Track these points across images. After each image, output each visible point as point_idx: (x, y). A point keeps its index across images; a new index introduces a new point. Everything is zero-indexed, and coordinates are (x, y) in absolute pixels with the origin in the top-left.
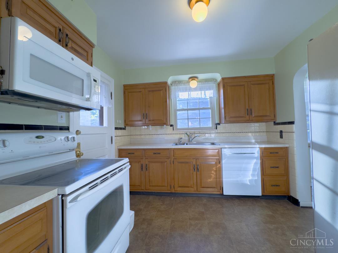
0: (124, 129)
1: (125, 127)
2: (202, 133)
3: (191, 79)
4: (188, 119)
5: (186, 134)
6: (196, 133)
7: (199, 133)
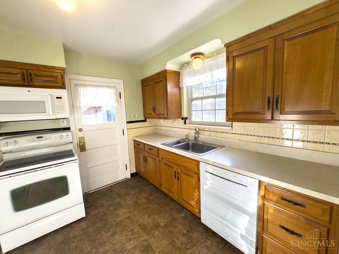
0: (145, 121)
1: (146, 120)
2: (212, 131)
3: (194, 57)
4: (202, 110)
5: (195, 129)
6: (206, 131)
7: (209, 130)
